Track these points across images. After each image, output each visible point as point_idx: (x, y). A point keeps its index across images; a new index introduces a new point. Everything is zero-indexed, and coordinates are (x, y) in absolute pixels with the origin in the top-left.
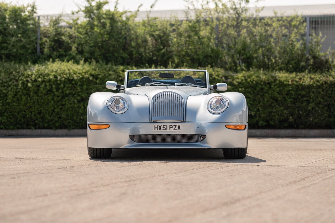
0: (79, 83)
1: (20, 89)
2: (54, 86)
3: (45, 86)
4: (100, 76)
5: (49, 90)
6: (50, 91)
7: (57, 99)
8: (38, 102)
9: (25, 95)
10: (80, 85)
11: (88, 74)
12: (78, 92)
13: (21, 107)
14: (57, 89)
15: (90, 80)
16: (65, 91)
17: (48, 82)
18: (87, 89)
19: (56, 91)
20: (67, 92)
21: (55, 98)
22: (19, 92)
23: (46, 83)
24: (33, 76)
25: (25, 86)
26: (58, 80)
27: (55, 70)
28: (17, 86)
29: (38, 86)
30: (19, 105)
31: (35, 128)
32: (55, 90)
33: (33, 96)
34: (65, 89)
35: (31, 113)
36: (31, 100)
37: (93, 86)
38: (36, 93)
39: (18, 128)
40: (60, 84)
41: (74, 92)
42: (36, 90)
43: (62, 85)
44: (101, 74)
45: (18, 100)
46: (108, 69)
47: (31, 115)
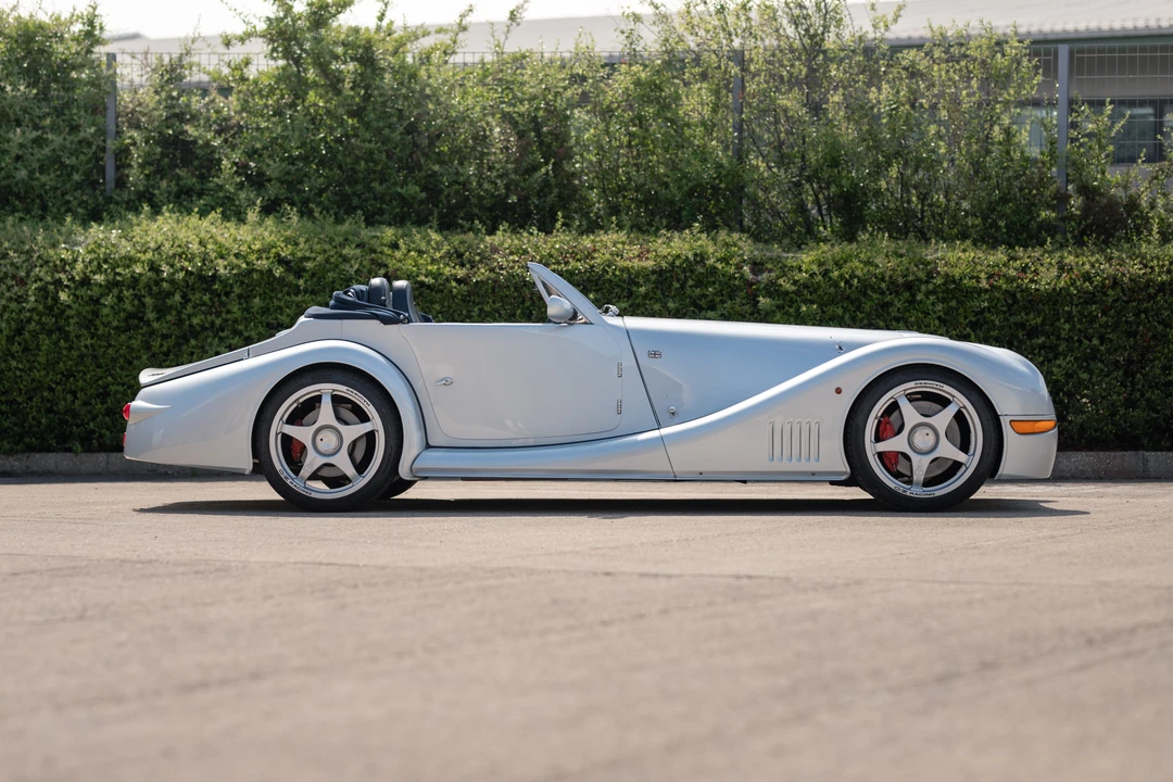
0: (237, 290)
1: (33, 310)
2: (148, 300)
3: (120, 299)
4: (309, 265)
5: (131, 316)
6: (137, 316)
7: (161, 346)
8: (95, 357)
9: (50, 333)
10: (240, 296)
11: (268, 259)
12: (235, 321)
13: (36, 374)
14: (162, 312)
15: (275, 277)
16: (189, 316)
17: (129, 287)
18: (265, 311)
19: (158, 319)
20: (195, 321)
21: (156, 343)
22: (29, 321)
23: (121, 291)
24: (79, 266)
25: (50, 301)
26: (163, 280)
27: (152, 245)
28: (19, 299)
29: (96, 301)
30: (30, 369)
31: (88, 450)
32: (151, 316)
33: (78, 337)
34: (189, 309)
35: (74, 393)
36: (70, 348)
37: (287, 298)
38: (89, 323)
39: (31, 449)
40: (170, 294)
41: (218, 322)
42: (90, 317)
43: (177, 297)
44: (313, 255)
45: (26, 349)
46: (339, 240)
47: (73, 402)
